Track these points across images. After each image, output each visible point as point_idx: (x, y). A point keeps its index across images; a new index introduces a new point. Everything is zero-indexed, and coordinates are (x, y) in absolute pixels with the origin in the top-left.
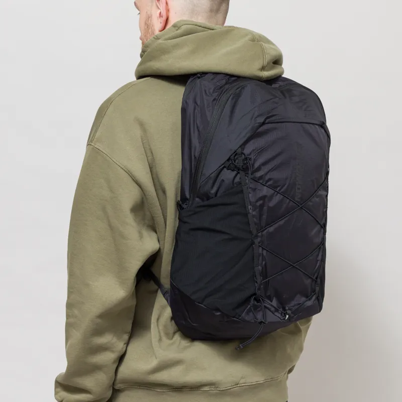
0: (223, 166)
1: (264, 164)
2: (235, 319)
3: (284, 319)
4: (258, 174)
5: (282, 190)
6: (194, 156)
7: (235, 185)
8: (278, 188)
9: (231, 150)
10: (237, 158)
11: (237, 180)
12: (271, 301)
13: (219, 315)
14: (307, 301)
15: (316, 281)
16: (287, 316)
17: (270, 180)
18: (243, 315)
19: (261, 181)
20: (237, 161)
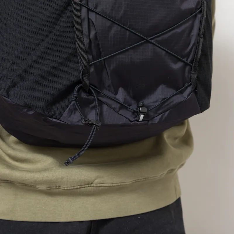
2: (54, 120)
3: (137, 121)
12: (116, 94)
13: (32, 114)
14: (176, 94)
15: (191, 67)
16: (142, 116)
18: (66, 113)
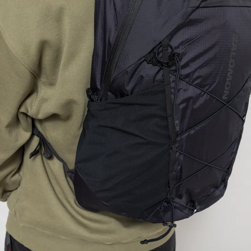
0: (143, 59)
1: (193, 60)
4: (185, 72)
5: (210, 90)
6: (109, 41)
7: (156, 83)
8: (206, 88)
9: (155, 41)
10: (162, 51)
11: (159, 77)
15: (227, 172)
17: (198, 78)
19: (187, 80)
20: (161, 55)
